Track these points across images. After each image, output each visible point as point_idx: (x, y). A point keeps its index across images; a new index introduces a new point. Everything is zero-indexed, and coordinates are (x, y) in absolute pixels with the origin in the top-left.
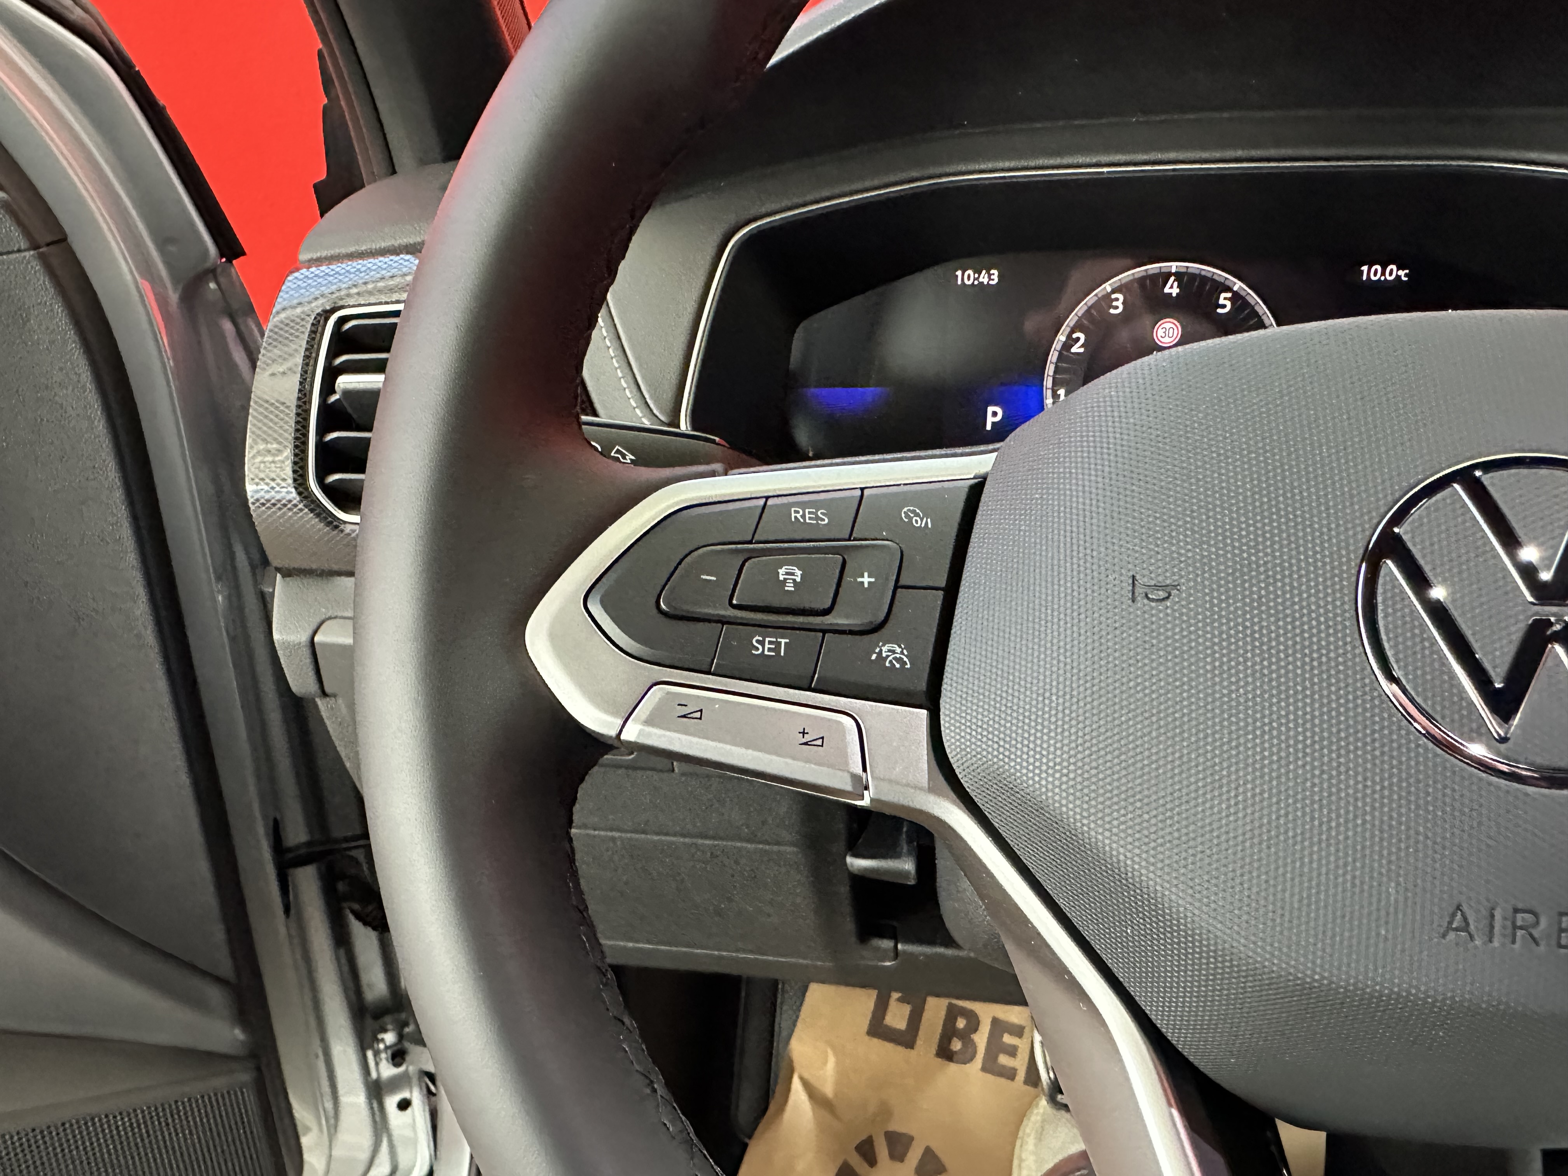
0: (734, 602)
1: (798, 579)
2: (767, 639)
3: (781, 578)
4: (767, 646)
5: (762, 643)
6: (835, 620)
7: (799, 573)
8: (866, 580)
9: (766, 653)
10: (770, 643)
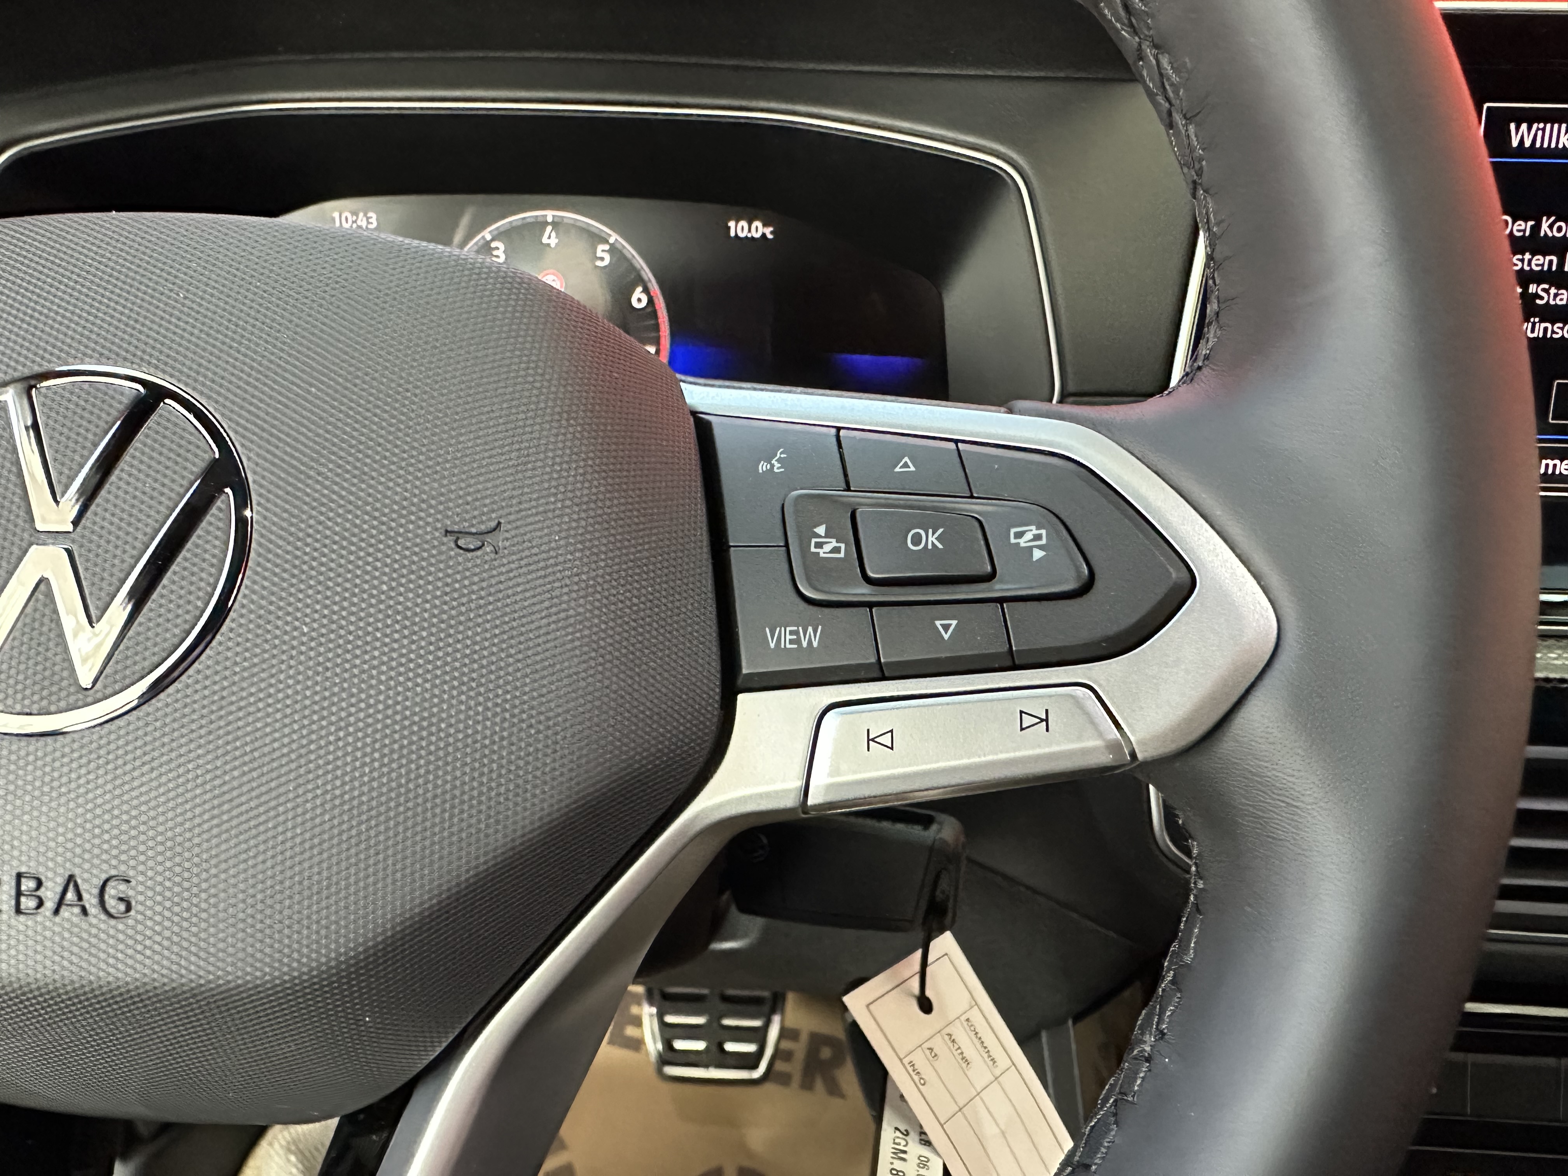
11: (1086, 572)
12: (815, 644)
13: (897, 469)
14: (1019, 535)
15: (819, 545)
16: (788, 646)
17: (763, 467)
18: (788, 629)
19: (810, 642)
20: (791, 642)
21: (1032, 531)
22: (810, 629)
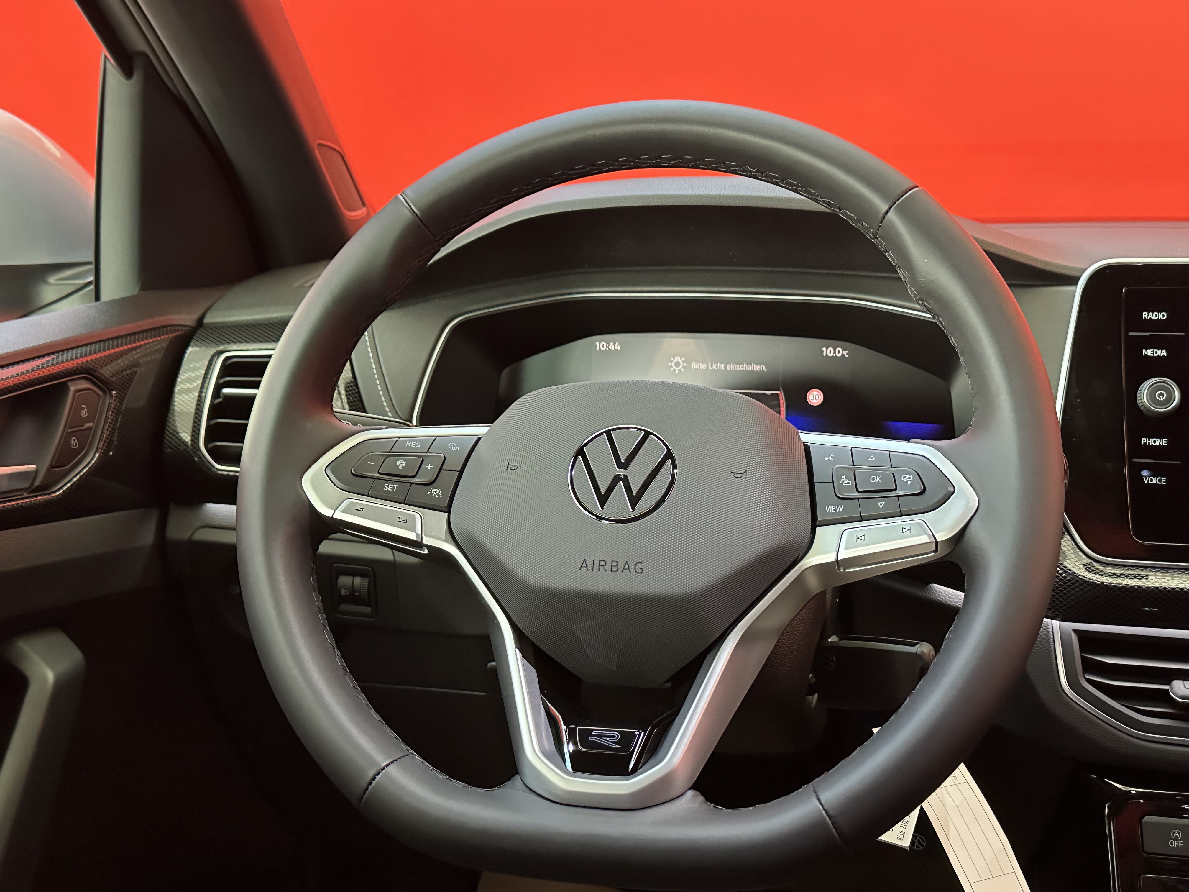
0: (380, 472)
1: (404, 465)
2: (390, 485)
3: (398, 464)
4: (390, 487)
5: (388, 486)
6: (416, 480)
7: (404, 463)
8: (429, 467)
9: (389, 489)
10: (391, 486)
11: (923, 488)
12: (841, 510)
13: (869, 459)
14: (904, 478)
15: (843, 481)
16: (833, 511)
17: (826, 459)
18: (833, 506)
19: (839, 509)
20: (834, 510)
21: (908, 476)
22: (840, 506)
